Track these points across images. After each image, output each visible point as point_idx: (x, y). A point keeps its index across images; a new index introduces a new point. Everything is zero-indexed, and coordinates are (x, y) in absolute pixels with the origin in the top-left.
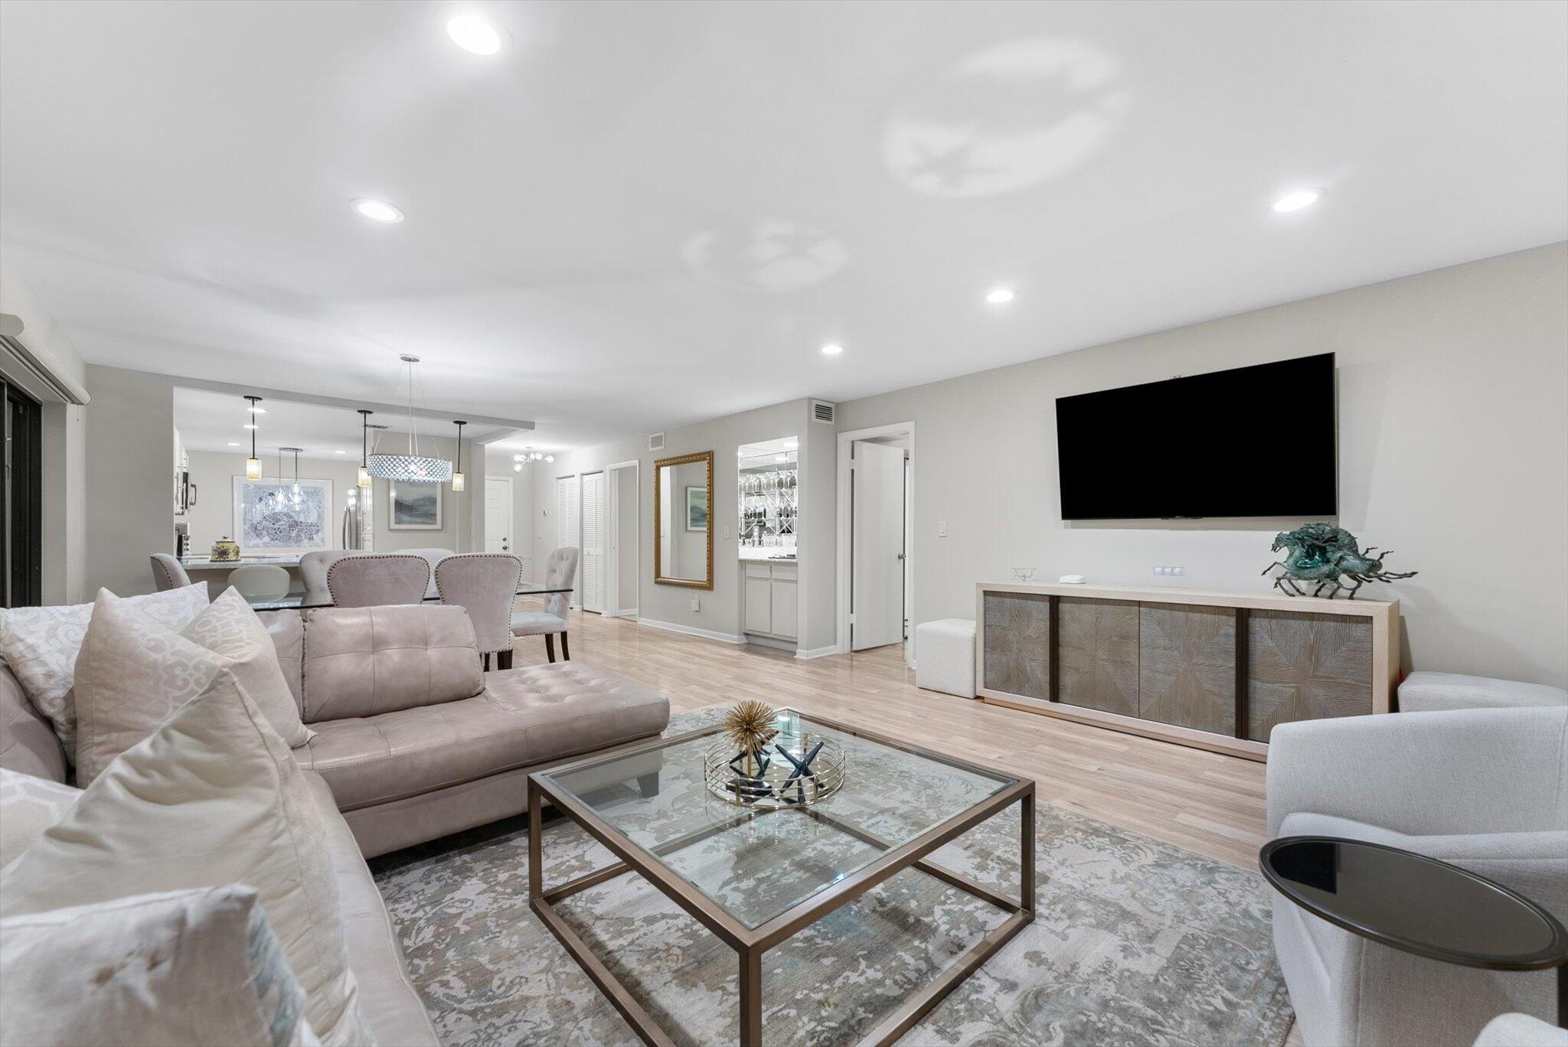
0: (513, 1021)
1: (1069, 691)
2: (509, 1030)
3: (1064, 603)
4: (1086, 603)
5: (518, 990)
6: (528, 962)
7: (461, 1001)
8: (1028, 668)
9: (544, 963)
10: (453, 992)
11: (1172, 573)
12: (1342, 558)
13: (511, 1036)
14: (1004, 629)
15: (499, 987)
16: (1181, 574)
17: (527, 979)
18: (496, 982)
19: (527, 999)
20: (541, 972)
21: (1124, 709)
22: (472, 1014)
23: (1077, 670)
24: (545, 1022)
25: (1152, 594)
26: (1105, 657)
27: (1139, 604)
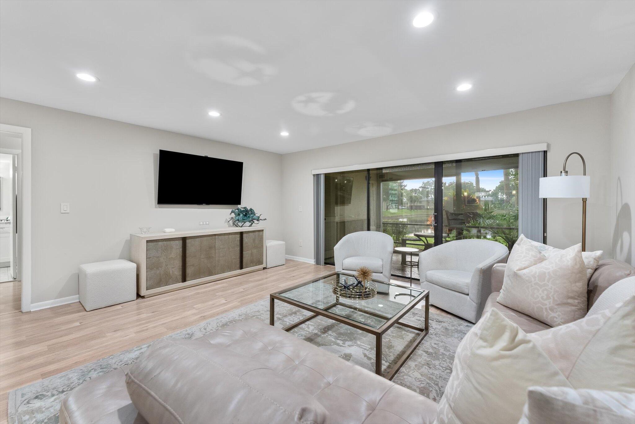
0: (431, 374)
1: (190, 275)
2: (434, 374)
3: (188, 239)
4: (197, 238)
5: (421, 378)
6: (409, 381)
7: (436, 391)
8: (171, 272)
9: (405, 377)
10: (436, 396)
11: (206, 224)
12: (253, 216)
13: (435, 373)
14: (158, 257)
15: (424, 384)
16: (208, 224)
17: (415, 378)
18: (422, 385)
19: (421, 375)
20: (410, 376)
21: (210, 274)
22: (437, 385)
23: (193, 265)
24: (425, 368)
25: (219, 231)
26: (204, 257)
27: (215, 235)
